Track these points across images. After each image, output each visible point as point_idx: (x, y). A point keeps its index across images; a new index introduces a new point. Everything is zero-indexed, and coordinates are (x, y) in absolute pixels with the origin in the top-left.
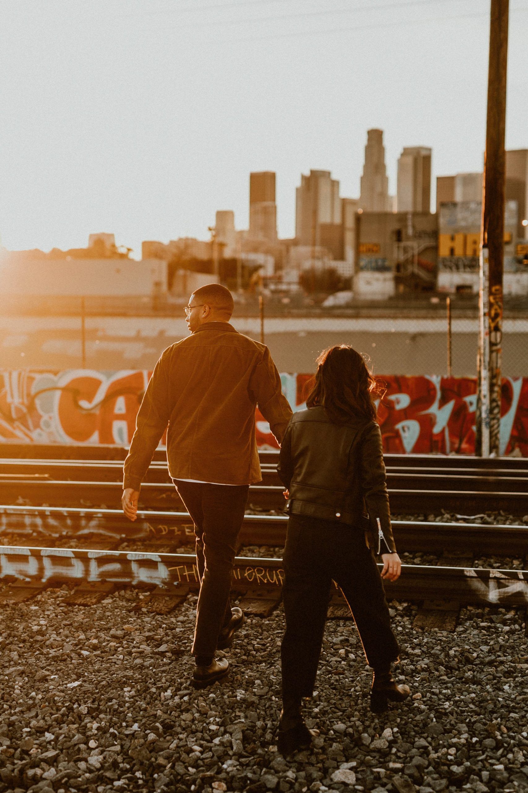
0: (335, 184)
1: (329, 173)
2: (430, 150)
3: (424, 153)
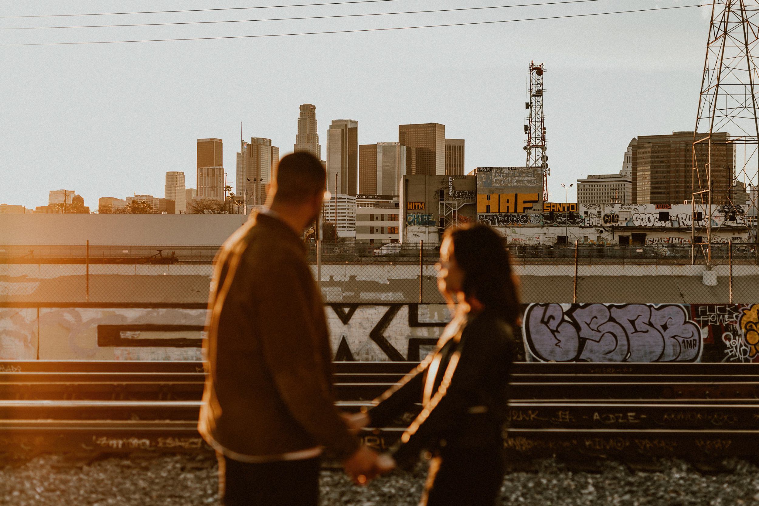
0: (274, 151)
1: (270, 141)
2: (356, 123)
3: (350, 126)
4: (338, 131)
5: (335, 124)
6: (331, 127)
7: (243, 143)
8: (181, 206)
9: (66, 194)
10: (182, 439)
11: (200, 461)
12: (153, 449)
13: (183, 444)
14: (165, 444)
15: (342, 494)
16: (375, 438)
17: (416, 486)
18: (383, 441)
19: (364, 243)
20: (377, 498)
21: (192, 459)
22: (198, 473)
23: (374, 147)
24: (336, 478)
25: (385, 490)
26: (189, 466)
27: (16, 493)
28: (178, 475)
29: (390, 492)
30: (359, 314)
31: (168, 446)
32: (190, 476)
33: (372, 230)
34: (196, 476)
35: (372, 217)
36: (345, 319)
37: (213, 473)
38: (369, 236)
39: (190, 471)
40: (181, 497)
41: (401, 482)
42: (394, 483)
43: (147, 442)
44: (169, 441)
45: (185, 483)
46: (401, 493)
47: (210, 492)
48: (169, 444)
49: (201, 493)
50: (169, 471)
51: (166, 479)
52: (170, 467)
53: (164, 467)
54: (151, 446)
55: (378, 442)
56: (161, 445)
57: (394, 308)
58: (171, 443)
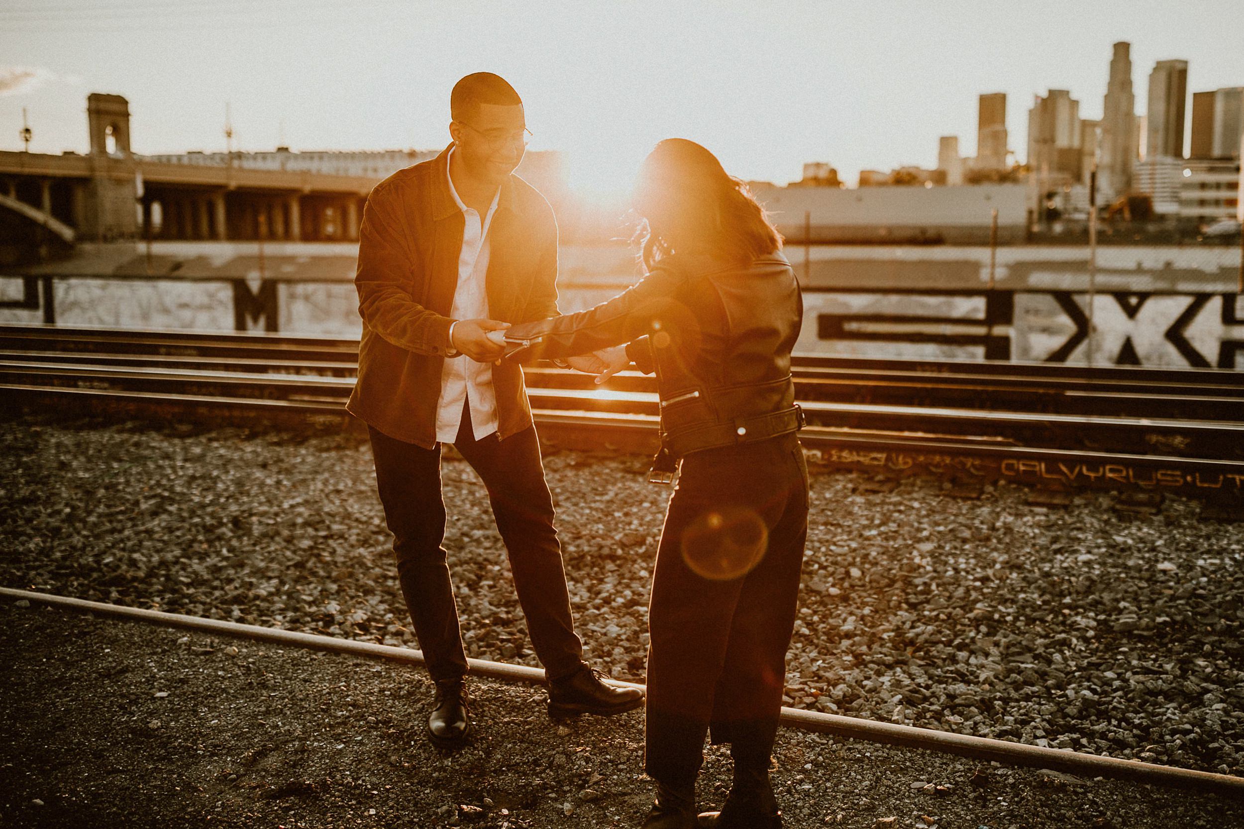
0: (1074, 104)
1: (1068, 92)
2: (1186, 63)
3: (1180, 66)
4: (1162, 76)
5: (1159, 66)
6: (1155, 69)
7: (1037, 97)
8: (955, 176)
9: (818, 165)
10: (862, 453)
11: (880, 482)
12: (824, 462)
13: (862, 459)
14: (840, 457)
15: (1055, 540)
16: (1121, 468)
17: (1165, 537)
18: (1131, 473)
19: (1189, 219)
20: (1103, 550)
21: (870, 479)
22: (871, 497)
23: (1211, 95)
24: (1053, 517)
25: (1119, 539)
26: (862, 487)
27: (646, 505)
28: (846, 497)
29: (1125, 542)
30: (1151, 307)
31: (844, 460)
32: (860, 500)
33: (1202, 203)
34: (867, 500)
35: (1203, 186)
36: (1131, 312)
37: (890, 498)
38: (1195, 211)
39: (861, 495)
40: (838, 525)
41: (1145, 530)
42: (1134, 530)
43: (819, 454)
44: (845, 454)
45: (850, 509)
46: (1141, 545)
47: (877, 522)
48: (846, 458)
49: (866, 522)
50: (837, 492)
51: (830, 501)
52: (839, 487)
53: (832, 486)
54: (823, 458)
55: (1124, 473)
56: (835, 458)
57: (1201, 299)
58: (848, 457)
